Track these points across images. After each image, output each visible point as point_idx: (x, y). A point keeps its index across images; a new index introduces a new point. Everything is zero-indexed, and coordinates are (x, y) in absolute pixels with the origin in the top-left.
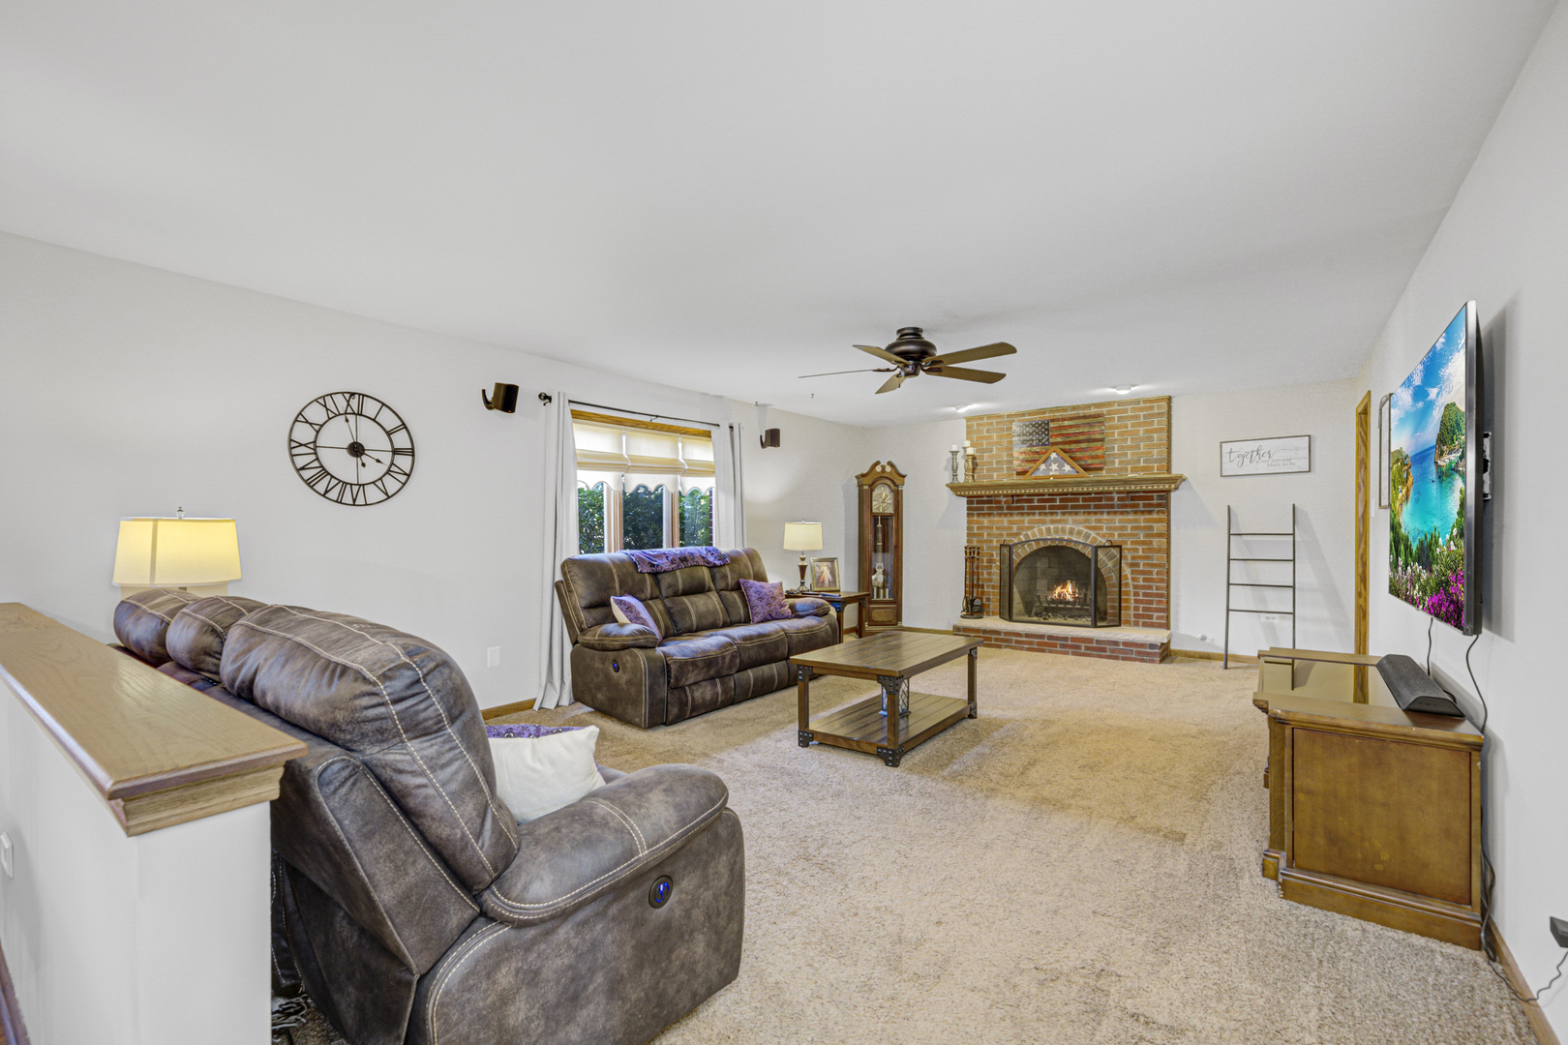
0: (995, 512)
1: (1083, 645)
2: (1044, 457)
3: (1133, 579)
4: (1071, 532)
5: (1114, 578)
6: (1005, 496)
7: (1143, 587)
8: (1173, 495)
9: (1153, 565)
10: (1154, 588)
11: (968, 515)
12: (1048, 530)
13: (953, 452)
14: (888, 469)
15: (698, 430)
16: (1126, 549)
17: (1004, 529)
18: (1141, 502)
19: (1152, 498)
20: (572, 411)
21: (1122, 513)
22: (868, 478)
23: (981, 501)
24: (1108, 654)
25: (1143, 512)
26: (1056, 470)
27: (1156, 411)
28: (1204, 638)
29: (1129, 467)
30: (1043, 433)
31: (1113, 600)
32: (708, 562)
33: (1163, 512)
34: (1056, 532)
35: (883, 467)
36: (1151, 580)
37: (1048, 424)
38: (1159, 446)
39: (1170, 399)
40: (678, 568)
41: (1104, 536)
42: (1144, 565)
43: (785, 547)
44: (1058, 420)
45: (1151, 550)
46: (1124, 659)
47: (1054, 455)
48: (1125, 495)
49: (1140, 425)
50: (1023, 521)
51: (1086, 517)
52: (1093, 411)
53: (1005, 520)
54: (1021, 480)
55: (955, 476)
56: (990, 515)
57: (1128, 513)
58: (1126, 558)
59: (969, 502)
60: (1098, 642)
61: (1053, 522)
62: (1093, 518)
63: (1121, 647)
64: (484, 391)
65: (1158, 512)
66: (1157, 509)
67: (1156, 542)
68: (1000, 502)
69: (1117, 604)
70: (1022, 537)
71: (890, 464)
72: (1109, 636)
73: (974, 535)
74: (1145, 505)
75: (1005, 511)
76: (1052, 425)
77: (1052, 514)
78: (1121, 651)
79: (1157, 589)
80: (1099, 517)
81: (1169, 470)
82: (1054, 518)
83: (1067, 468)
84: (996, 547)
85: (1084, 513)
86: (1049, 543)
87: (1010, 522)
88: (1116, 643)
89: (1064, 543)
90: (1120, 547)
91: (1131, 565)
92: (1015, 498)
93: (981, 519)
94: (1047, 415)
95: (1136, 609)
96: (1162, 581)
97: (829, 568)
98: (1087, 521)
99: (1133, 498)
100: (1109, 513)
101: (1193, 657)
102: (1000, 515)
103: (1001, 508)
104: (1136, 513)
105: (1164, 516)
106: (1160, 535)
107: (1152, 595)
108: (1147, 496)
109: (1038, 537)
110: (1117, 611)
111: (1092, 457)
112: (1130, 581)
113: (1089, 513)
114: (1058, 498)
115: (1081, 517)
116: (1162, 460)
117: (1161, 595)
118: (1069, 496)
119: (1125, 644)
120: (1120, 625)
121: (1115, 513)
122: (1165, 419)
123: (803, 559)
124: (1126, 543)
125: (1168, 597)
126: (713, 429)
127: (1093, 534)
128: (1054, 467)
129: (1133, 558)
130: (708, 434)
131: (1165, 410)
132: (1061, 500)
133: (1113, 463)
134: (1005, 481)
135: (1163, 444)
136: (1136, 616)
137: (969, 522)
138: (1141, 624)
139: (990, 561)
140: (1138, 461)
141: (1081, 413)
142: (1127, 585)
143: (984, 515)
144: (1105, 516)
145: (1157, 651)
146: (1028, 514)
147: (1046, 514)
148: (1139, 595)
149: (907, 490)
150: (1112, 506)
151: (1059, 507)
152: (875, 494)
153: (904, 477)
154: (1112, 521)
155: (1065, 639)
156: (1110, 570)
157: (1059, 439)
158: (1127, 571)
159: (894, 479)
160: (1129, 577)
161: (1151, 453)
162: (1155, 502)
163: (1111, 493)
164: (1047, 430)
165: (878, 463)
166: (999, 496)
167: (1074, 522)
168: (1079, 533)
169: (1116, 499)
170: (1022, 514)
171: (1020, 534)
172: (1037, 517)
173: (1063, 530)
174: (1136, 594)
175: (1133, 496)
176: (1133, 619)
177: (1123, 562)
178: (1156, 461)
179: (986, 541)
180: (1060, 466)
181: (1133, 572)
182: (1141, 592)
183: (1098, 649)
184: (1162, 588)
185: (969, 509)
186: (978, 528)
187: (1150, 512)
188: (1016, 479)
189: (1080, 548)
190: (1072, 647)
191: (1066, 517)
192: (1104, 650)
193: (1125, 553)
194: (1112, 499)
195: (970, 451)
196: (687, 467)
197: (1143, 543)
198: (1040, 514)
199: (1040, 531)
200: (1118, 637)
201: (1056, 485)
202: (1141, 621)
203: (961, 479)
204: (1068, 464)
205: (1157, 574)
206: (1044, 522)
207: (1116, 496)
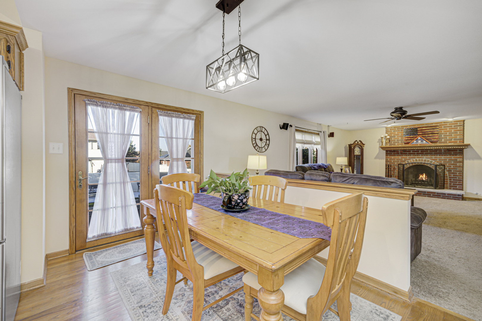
0: (396, 155)
1: (432, 194)
2: (417, 138)
3: (449, 175)
4: (425, 161)
5: (442, 175)
6: (400, 150)
7: (453, 178)
8: (465, 150)
9: (457, 171)
10: (457, 178)
11: (386, 155)
12: (416, 160)
13: (382, 138)
14: (359, 142)
15: (316, 133)
16: (447, 166)
17: (400, 160)
18: (452, 152)
19: (457, 151)
20: (296, 129)
21: (445, 155)
22: (353, 145)
23: (390, 152)
24: (441, 197)
25: (453, 155)
26: (420, 142)
27: (458, 124)
28: (477, 194)
29: (448, 141)
30: (415, 131)
31: (442, 181)
32: (324, 167)
33: (461, 155)
34: (419, 160)
35: (358, 143)
36: (457, 175)
37: (417, 129)
38: (460, 135)
39: (464, 121)
40: (319, 168)
41: (438, 162)
42: (453, 171)
43: (337, 163)
44: (421, 128)
45: (456, 166)
46: (447, 199)
47: (419, 138)
48: (446, 150)
49: (452, 129)
50: (407, 157)
51: (431, 156)
52: (434, 125)
53: (400, 157)
54: (407, 145)
55: (382, 144)
56: (394, 155)
57: (447, 155)
58: (446, 169)
59: (386, 152)
60: (437, 193)
61: (418, 158)
62: (433, 157)
63: (447, 195)
64: (280, 125)
65: (459, 155)
66: (458, 154)
67: (458, 164)
68: (398, 152)
69: (443, 183)
70: (406, 162)
71: (360, 141)
72: (442, 192)
73: (388, 161)
74: (454, 153)
75: (400, 154)
76: (418, 129)
77: (418, 155)
78: (446, 196)
79: (458, 178)
80: (436, 156)
81: (463, 142)
82: (418, 156)
83: (424, 142)
84: (396, 165)
85: (430, 155)
86: (417, 164)
87: (401, 158)
88: (445, 194)
89: (423, 164)
90: (444, 165)
91: (448, 171)
92: (404, 151)
93: (391, 157)
94: (416, 126)
95: (450, 184)
96: (461, 176)
97: (348, 169)
98: (432, 157)
99: (449, 151)
100: (440, 155)
101: (472, 199)
102: (398, 155)
103: (399, 153)
104: (450, 155)
105: (462, 156)
106: (460, 162)
107: (456, 180)
108: (455, 150)
109: (412, 162)
110: (443, 185)
111: (434, 139)
112: (448, 176)
113: (432, 155)
114: (420, 150)
115: (429, 156)
116: (460, 139)
117: (461, 180)
118: (424, 150)
119: (448, 194)
120: (444, 189)
121: (442, 155)
122: (462, 127)
123: (342, 167)
124: (447, 164)
125: (463, 181)
126: (320, 133)
127: (433, 161)
128: (419, 141)
129: (449, 169)
130: (318, 134)
131: (462, 124)
132: (421, 151)
133: (442, 140)
134: (400, 146)
135: (462, 134)
136: (450, 186)
137: (386, 158)
138: (452, 189)
139: (394, 169)
140: (452, 140)
141: (429, 125)
142: (447, 177)
143: (392, 155)
144: (438, 156)
145: (461, 197)
146: (409, 155)
147: (415, 155)
148: (451, 180)
149: (365, 148)
150: (441, 153)
151: (420, 153)
152: (355, 149)
153: (364, 144)
154: (441, 158)
155: (425, 192)
156: (440, 172)
157: (421, 133)
158: (447, 173)
159: (361, 145)
160: (448, 174)
161: (457, 137)
162: (458, 152)
163: (441, 149)
164: (417, 131)
165: (356, 141)
166: (398, 150)
167: (426, 158)
168: (428, 161)
169: (443, 151)
170: (406, 155)
171: (406, 161)
172: (412, 156)
173: (422, 160)
174: (450, 180)
175: (449, 150)
176: (449, 187)
177: (445, 170)
178: (458, 139)
179: (393, 163)
180: (422, 141)
181: (449, 173)
182: (452, 179)
183: (438, 196)
184: (461, 178)
185: (386, 154)
186: (390, 159)
187: (456, 155)
188: (404, 145)
189: (428, 165)
190: (427, 194)
191: (423, 156)
192: (440, 196)
193: (446, 167)
194: (442, 151)
195: (388, 137)
196: (315, 143)
197: (453, 164)
198: (413, 155)
199: (413, 160)
200: (446, 192)
201: (420, 147)
202: (452, 188)
203: (384, 145)
204: (425, 141)
205: (459, 173)
206: (414, 158)
207: (443, 150)
